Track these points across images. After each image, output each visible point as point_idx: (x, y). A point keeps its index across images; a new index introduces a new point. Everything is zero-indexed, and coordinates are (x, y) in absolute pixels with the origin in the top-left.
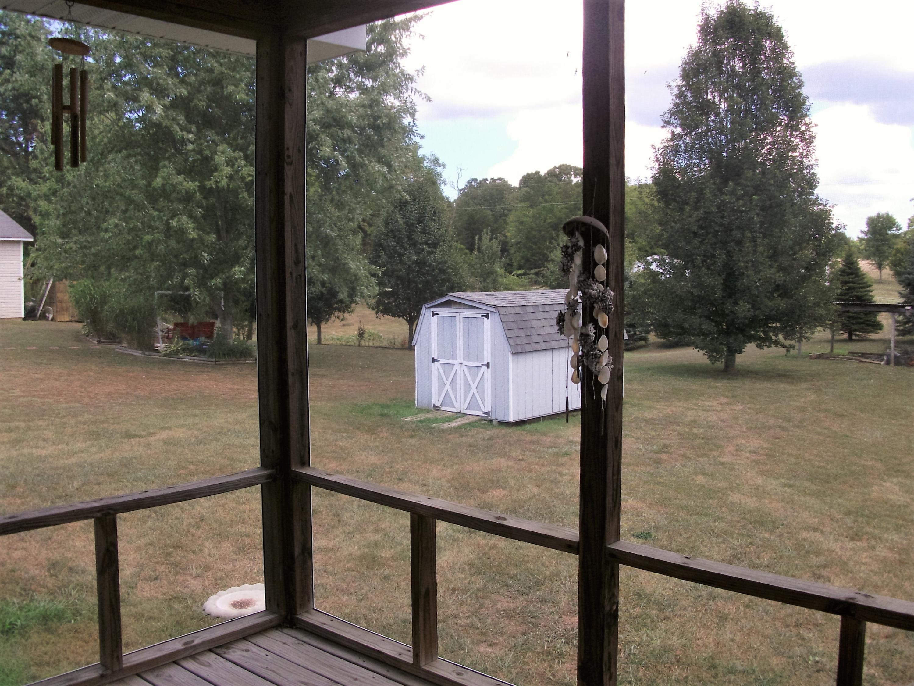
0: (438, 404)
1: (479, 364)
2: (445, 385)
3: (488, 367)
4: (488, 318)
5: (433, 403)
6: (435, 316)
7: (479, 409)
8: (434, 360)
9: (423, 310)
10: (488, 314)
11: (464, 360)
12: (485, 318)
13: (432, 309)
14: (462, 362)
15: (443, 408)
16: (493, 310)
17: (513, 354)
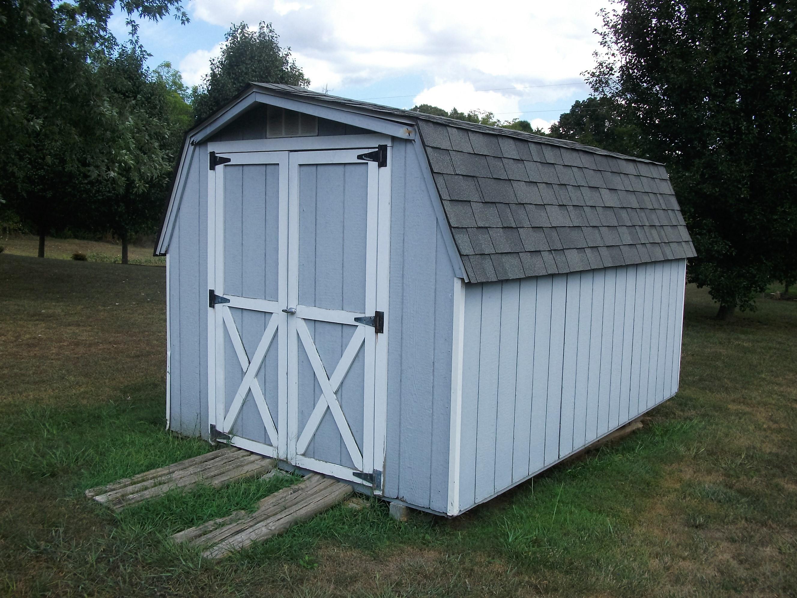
0: (224, 427)
1: (348, 318)
2: (243, 374)
3: (379, 329)
4: (383, 164)
5: (212, 421)
6: (220, 168)
7: (348, 463)
8: (214, 299)
9: (189, 149)
10: (383, 149)
11: (300, 302)
12: (373, 165)
13: (212, 147)
14: (293, 305)
15: (238, 442)
16: (401, 132)
17: (468, 285)
